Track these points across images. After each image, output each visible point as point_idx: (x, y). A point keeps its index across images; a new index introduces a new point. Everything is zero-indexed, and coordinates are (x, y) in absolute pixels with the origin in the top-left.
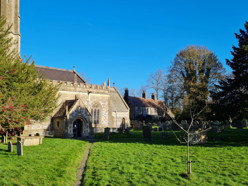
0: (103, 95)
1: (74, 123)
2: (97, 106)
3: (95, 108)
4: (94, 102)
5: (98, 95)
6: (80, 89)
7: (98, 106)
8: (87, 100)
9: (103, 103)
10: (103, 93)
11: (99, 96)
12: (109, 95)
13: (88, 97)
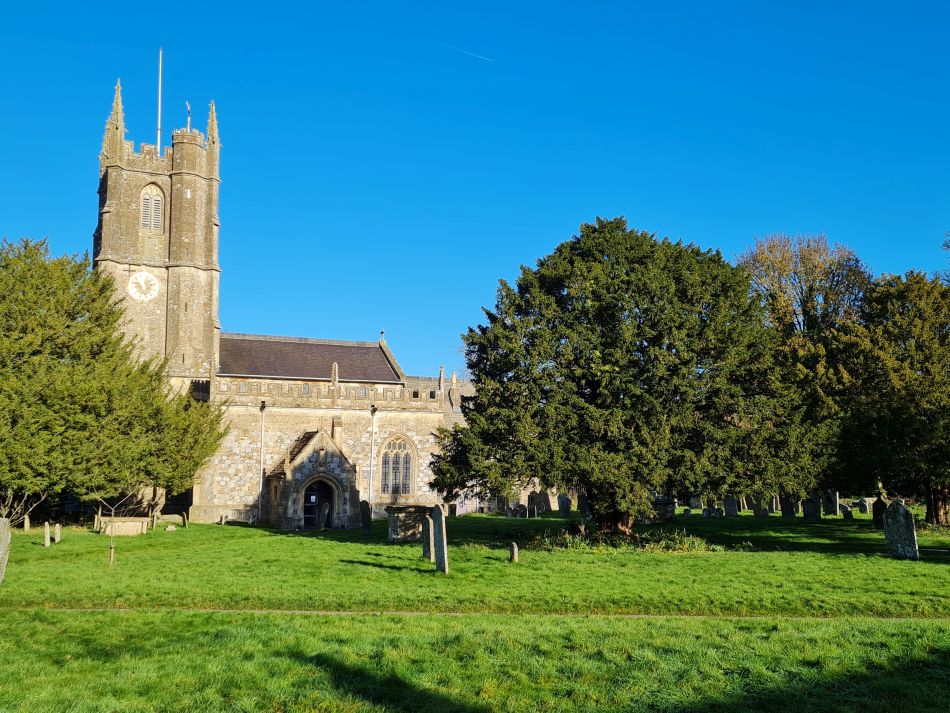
0: (419, 414)
1: (309, 492)
2: (402, 446)
3: (395, 451)
4: (391, 434)
5: (405, 415)
6: (348, 402)
7: (405, 445)
8: (370, 429)
9: (420, 438)
10: (419, 410)
11: (408, 420)
12: (442, 415)
13: (370, 422)
